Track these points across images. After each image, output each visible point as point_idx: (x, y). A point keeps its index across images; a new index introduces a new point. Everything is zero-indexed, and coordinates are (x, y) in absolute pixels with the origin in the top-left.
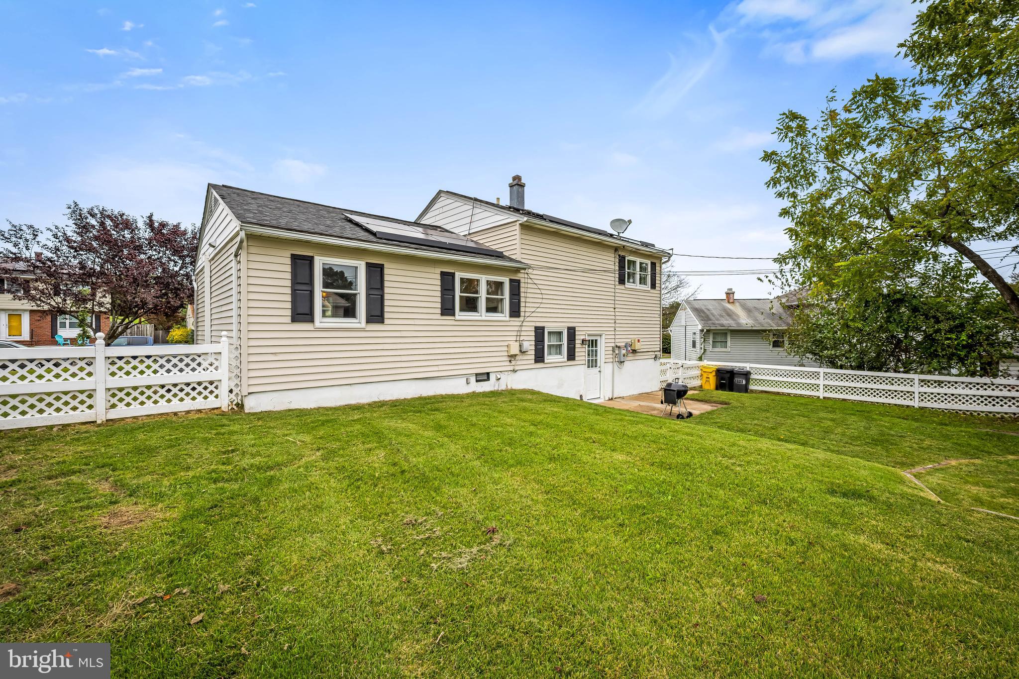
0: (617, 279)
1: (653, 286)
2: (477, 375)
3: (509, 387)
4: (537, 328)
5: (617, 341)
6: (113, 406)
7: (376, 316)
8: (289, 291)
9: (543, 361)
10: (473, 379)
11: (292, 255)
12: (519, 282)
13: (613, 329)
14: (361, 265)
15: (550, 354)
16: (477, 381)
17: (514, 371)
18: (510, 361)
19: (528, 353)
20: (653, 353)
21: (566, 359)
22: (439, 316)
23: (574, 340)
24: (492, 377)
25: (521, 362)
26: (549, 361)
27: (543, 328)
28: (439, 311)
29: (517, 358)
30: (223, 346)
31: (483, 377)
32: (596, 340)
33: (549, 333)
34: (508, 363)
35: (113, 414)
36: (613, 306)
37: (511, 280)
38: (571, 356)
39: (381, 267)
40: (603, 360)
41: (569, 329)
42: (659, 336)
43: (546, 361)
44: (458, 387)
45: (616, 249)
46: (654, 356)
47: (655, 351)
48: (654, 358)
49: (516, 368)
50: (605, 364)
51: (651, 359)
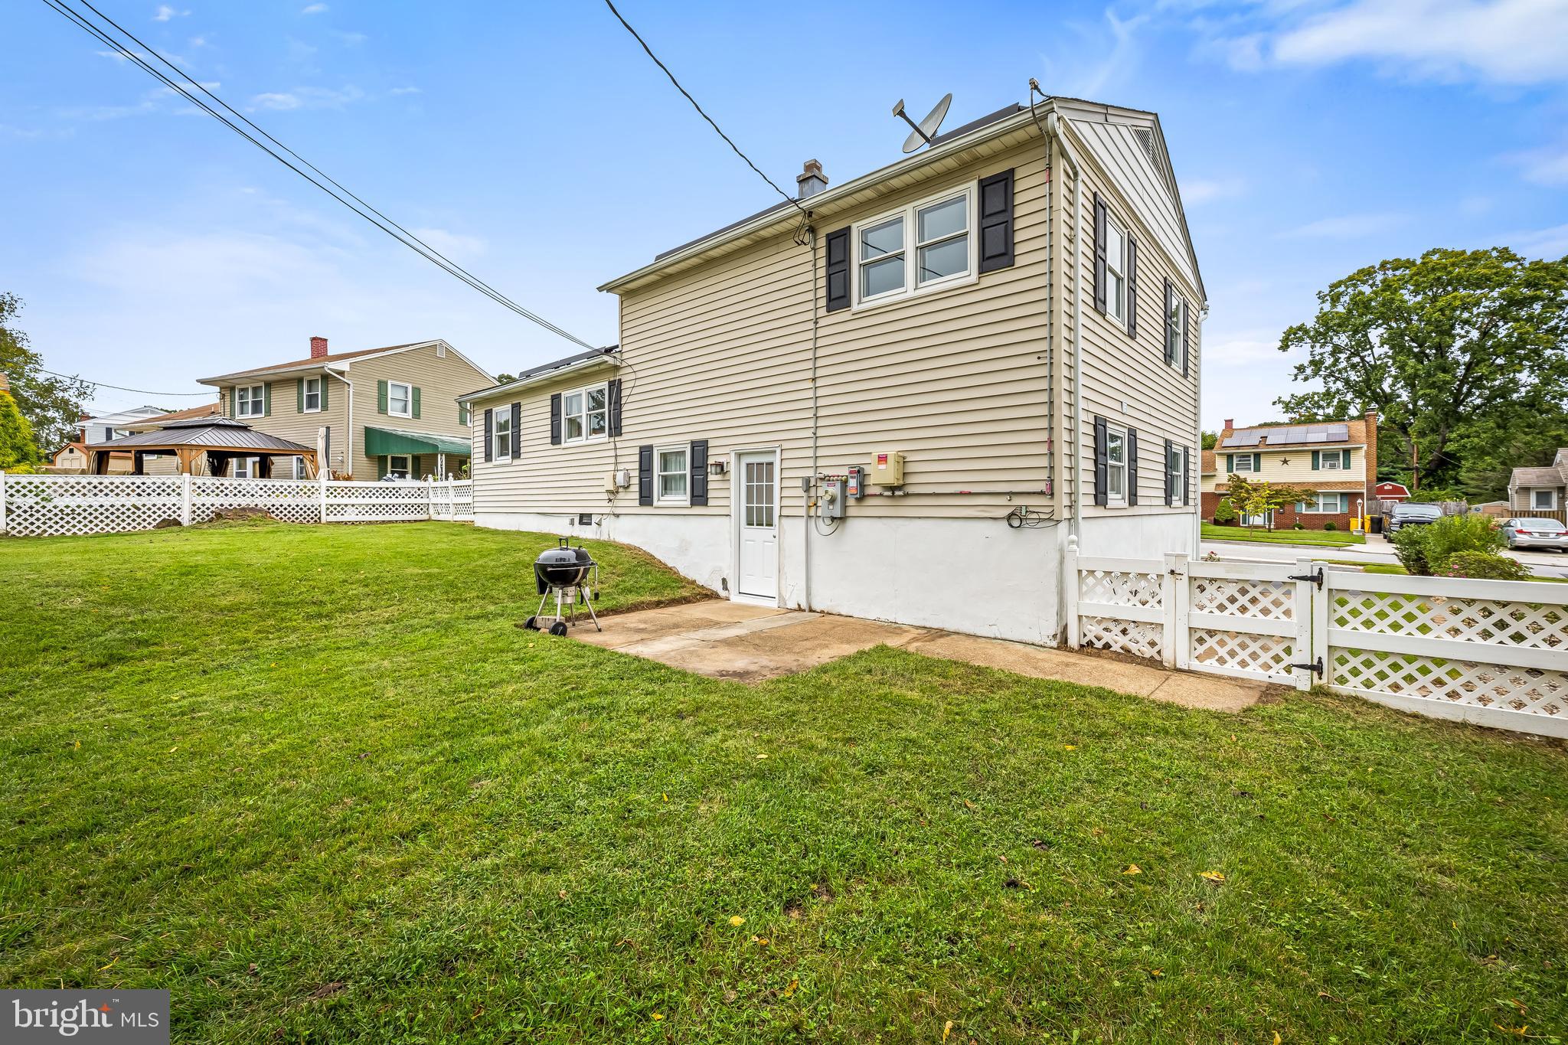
0: (823, 302)
1: (997, 255)
2: (580, 515)
4: (642, 450)
5: (819, 463)
6: (456, 514)
7: (516, 451)
8: (483, 438)
9: (650, 504)
10: (576, 521)
11: (485, 411)
12: (619, 383)
13: (809, 433)
14: (510, 408)
15: (661, 492)
16: (580, 523)
17: (617, 516)
18: (610, 500)
19: (631, 489)
21: (688, 503)
22: (551, 446)
23: (704, 465)
24: (595, 519)
25: (622, 502)
26: (661, 504)
27: (650, 448)
28: (549, 438)
29: (616, 496)
31: (585, 519)
32: (772, 464)
33: (661, 456)
34: (605, 503)
36: (810, 374)
37: (611, 384)
38: (700, 497)
39: (519, 405)
40: (778, 511)
41: (694, 444)
42: (1043, 436)
43: (655, 503)
45: (811, 229)
46: (1009, 511)
47: (1011, 494)
48: (1009, 517)
49: (618, 511)
50: (784, 520)
51: (991, 522)
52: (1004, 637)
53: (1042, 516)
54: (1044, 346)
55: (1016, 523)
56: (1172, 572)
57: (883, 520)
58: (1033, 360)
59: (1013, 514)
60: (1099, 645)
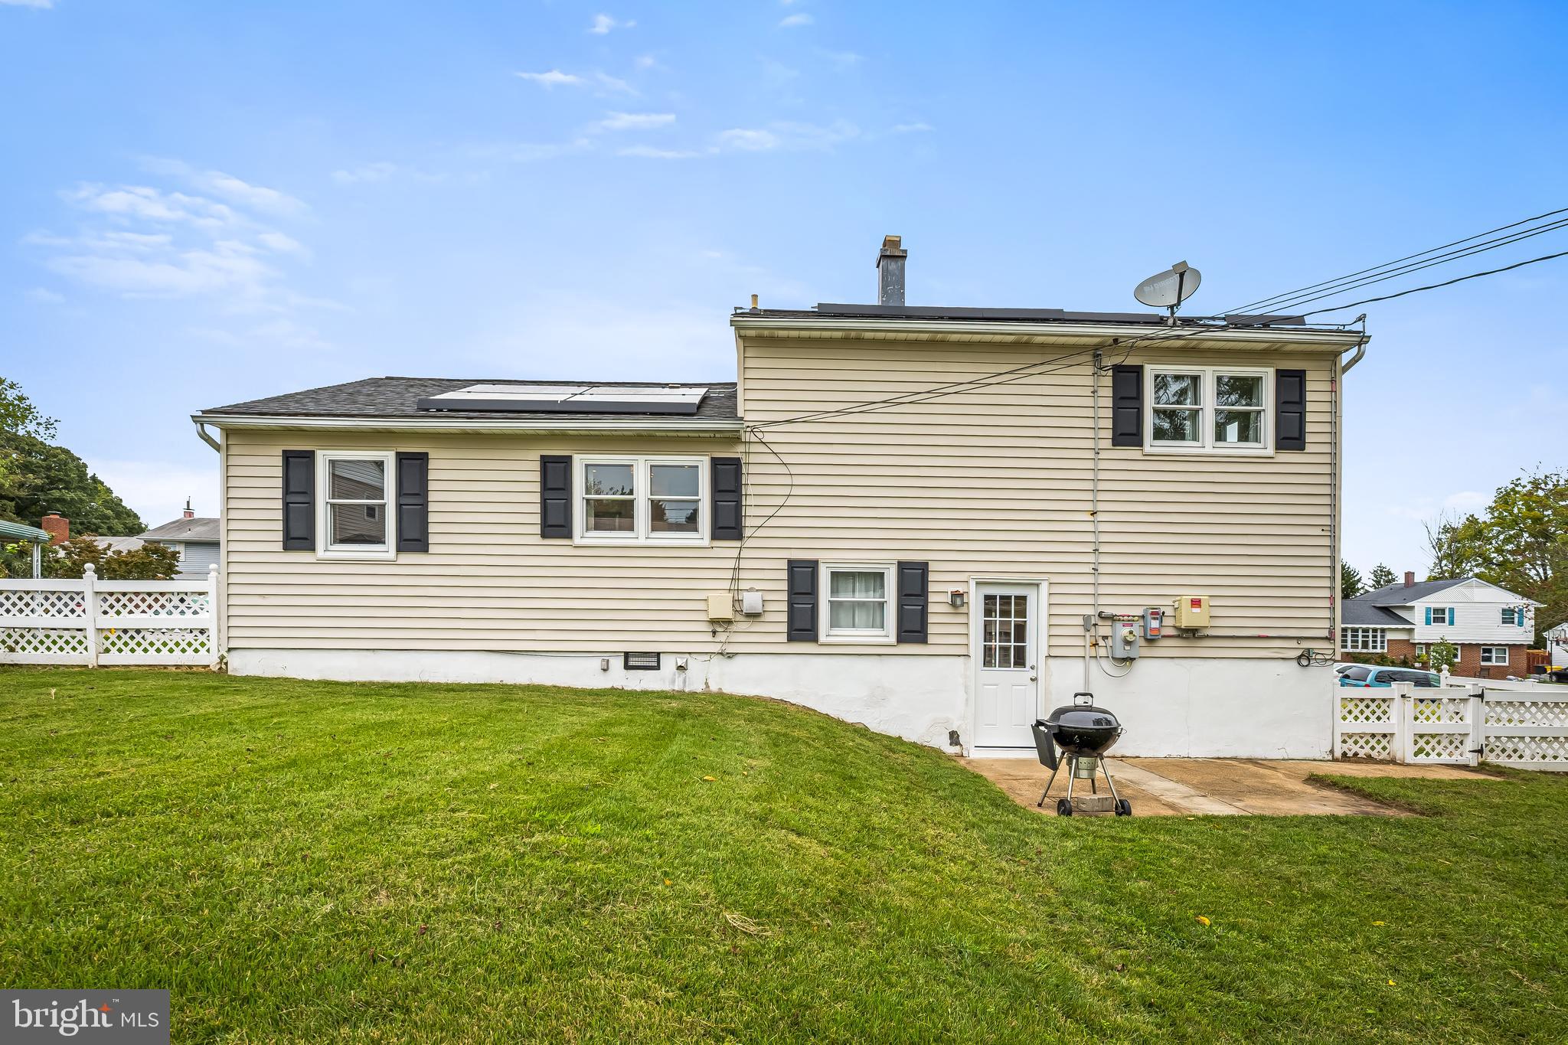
0: (1108, 434)
1: (1291, 438)
2: (627, 655)
3: (714, 688)
4: (793, 565)
5: (1102, 600)
6: (107, 650)
7: (414, 539)
8: (279, 504)
9: (813, 639)
10: (617, 663)
11: (283, 451)
12: (736, 463)
13: (1088, 569)
14: (389, 458)
15: (834, 623)
16: (627, 667)
17: (730, 656)
18: (714, 633)
19: (768, 617)
20: (1293, 644)
21: (893, 639)
22: (538, 540)
23: (924, 593)
24: (668, 662)
25: (742, 636)
27: (813, 565)
28: (538, 529)
29: (734, 627)
30: (210, 585)
31: (645, 661)
32: (1024, 598)
33: (835, 576)
34: (709, 637)
35: (105, 659)
36: (1089, 507)
37: (716, 463)
38: (913, 633)
39: (423, 458)
40: (1044, 651)
41: (902, 566)
42: (1327, 593)
43: (822, 638)
44: (584, 675)
45: (1096, 352)
46: (1299, 653)
47: (1299, 639)
48: (1300, 658)
49: (731, 649)
50: (1051, 661)
51: (1282, 661)
52: (1291, 757)
53: (1327, 657)
54: (1327, 521)
55: (1304, 662)
56: (1403, 696)
57: (1176, 661)
58: (1318, 531)
59: (1302, 655)
60: (1350, 754)
